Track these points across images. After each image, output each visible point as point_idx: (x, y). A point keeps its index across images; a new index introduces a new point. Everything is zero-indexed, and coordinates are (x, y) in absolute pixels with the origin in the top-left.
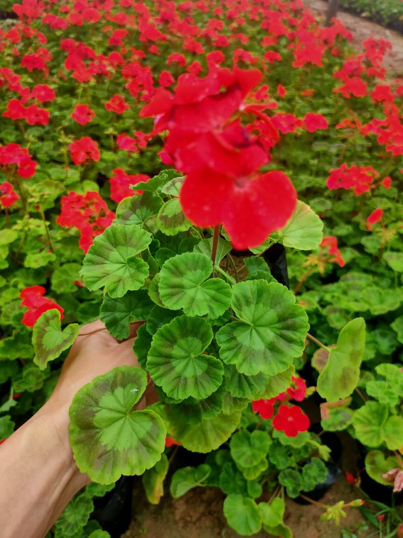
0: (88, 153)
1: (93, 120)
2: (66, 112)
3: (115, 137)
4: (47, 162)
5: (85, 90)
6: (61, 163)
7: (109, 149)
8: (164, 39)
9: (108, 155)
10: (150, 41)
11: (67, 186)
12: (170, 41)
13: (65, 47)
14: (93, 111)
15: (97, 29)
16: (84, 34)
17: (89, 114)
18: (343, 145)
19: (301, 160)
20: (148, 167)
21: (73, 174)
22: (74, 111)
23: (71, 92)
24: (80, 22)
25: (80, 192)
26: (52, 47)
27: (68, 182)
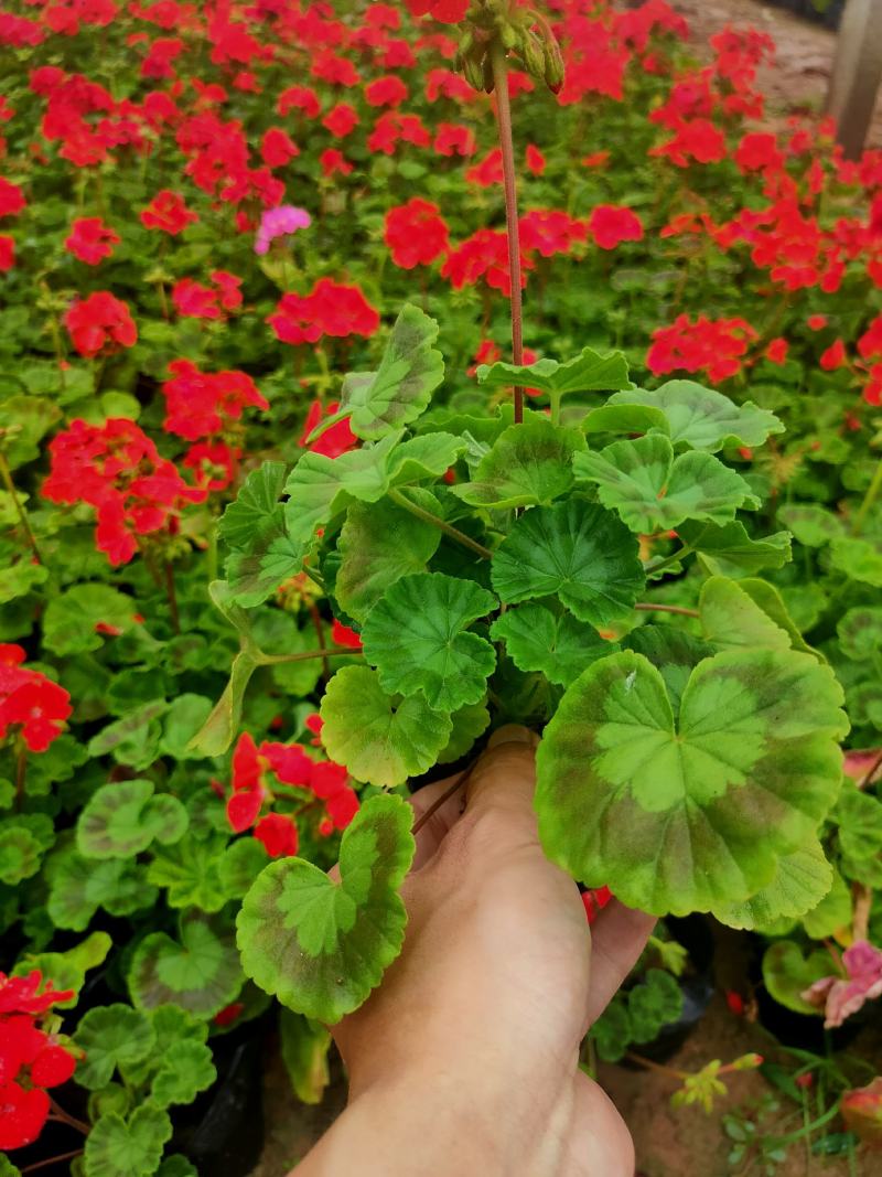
0: (108, 330)
1: (116, 252)
2: (53, 238)
3: (168, 288)
4: (18, 356)
5: (91, 184)
6: (49, 355)
7: (156, 315)
8: (269, 56)
9: (155, 331)
10: (236, 64)
11: (65, 408)
12: (281, 60)
13: (42, 86)
14: (114, 232)
15: (113, 41)
16: (85, 53)
17: (105, 238)
18: (679, 272)
19: (588, 314)
20: (249, 351)
21: (78, 379)
22: (70, 232)
23: (63, 189)
24: (72, 25)
25: (96, 421)
26: (12, 88)
27: (67, 398)
